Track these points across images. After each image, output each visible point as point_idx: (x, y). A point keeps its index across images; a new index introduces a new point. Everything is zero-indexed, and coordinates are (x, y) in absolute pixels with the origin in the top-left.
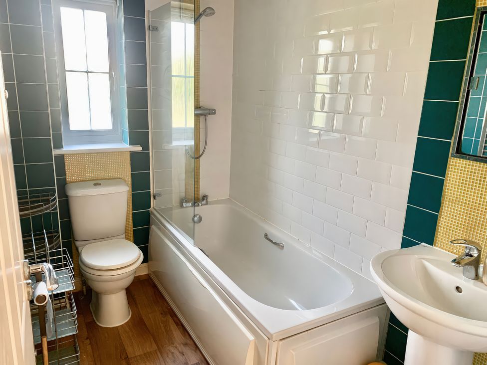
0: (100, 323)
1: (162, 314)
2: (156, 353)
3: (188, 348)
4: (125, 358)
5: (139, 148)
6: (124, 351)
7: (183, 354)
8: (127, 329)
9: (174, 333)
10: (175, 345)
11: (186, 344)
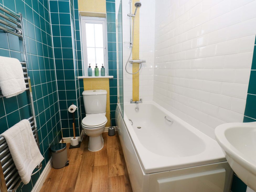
0: (89, 149)
1: (115, 149)
2: (106, 167)
3: (121, 167)
4: (93, 166)
5: (112, 77)
6: (93, 162)
7: (118, 170)
8: (99, 153)
9: (118, 158)
10: (115, 164)
11: (120, 165)
